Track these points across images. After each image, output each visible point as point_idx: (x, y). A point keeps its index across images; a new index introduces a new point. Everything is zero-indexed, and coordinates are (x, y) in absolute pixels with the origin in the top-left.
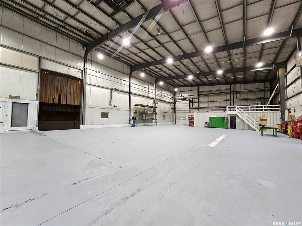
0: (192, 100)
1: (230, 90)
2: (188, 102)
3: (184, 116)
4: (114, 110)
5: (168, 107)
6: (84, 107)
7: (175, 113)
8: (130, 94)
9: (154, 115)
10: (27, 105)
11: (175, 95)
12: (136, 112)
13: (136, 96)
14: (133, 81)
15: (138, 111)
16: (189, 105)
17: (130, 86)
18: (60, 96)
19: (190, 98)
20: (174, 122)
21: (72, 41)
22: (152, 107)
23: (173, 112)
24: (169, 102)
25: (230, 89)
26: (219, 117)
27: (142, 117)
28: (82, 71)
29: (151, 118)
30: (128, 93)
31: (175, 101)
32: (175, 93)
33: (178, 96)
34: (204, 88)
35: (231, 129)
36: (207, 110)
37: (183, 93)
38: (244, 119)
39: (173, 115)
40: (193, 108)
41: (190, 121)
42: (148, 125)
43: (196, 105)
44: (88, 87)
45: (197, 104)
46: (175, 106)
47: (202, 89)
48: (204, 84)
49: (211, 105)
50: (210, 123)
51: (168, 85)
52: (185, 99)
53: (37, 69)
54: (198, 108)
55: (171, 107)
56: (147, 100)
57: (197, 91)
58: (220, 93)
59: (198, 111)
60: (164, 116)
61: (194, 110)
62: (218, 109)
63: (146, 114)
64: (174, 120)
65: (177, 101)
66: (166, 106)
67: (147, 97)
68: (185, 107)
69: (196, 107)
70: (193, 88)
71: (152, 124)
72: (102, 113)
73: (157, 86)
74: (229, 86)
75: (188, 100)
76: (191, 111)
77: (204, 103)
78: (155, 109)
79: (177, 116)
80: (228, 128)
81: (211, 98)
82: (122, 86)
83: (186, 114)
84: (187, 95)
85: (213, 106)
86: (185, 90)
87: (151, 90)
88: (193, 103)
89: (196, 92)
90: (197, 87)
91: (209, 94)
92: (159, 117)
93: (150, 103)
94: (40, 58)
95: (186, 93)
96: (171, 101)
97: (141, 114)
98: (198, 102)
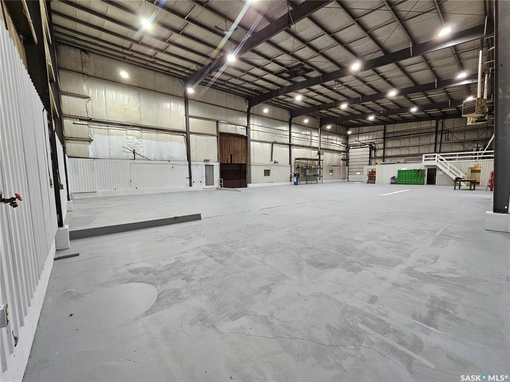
0: (374, 145)
1: (437, 129)
2: (368, 149)
3: (361, 170)
4: (276, 167)
5: (337, 157)
6: (250, 165)
7: (347, 165)
8: (290, 145)
9: (319, 170)
10: (212, 167)
11: (348, 141)
12: (298, 168)
13: (297, 147)
14: (294, 129)
15: (300, 166)
16: (369, 153)
17: (290, 136)
18: (231, 155)
19: (371, 142)
20: (346, 178)
21: (238, 98)
22: (317, 160)
23: (344, 165)
24: (338, 151)
25: (437, 126)
26: (412, 170)
27: (305, 173)
28: (247, 127)
29: (314, 174)
30: (288, 144)
31: (348, 148)
32: (347, 137)
33: (352, 141)
34: (393, 128)
35: (428, 185)
36: (398, 160)
37: (360, 136)
38: (447, 172)
39: (344, 169)
40: (376, 158)
41: (369, 177)
42: (312, 183)
43: (380, 153)
44: (252, 143)
45: (382, 151)
46: (348, 156)
47: (390, 128)
48: (395, 122)
49: (404, 152)
50: (399, 179)
51: (338, 126)
52: (363, 145)
53: (215, 133)
54: (384, 158)
55: (341, 157)
56: (309, 150)
57: (382, 132)
58: (419, 134)
59: (384, 162)
60: (332, 171)
61: (377, 161)
62: (415, 157)
63: (310, 168)
64: (345, 176)
65: (351, 148)
66: (334, 157)
67: (309, 147)
68: (364, 156)
69: (381, 155)
70: (376, 127)
71: (315, 182)
72: (265, 170)
73: (323, 130)
74: (434, 122)
75: (369, 146)
76: (373, 162)
77: (394, 149)
78: (319, 163)
79: (350, 170)
80: (423, 184)
81: (405, 142)
82: (282, 137)
83: (365, 167)
84: (367, 138)
85: (408, 154)
86: (364, 132)
87: (315, 138)
88: (375, 150)
89: (381, 134)
90: (383, 126)
91: (401, 136)
92: (325, 173)
93: (314, 154)
94: (217, 122)
95: (365, 136)
96: (342, 149)
97: (304, 170)
98: (384, 149)
